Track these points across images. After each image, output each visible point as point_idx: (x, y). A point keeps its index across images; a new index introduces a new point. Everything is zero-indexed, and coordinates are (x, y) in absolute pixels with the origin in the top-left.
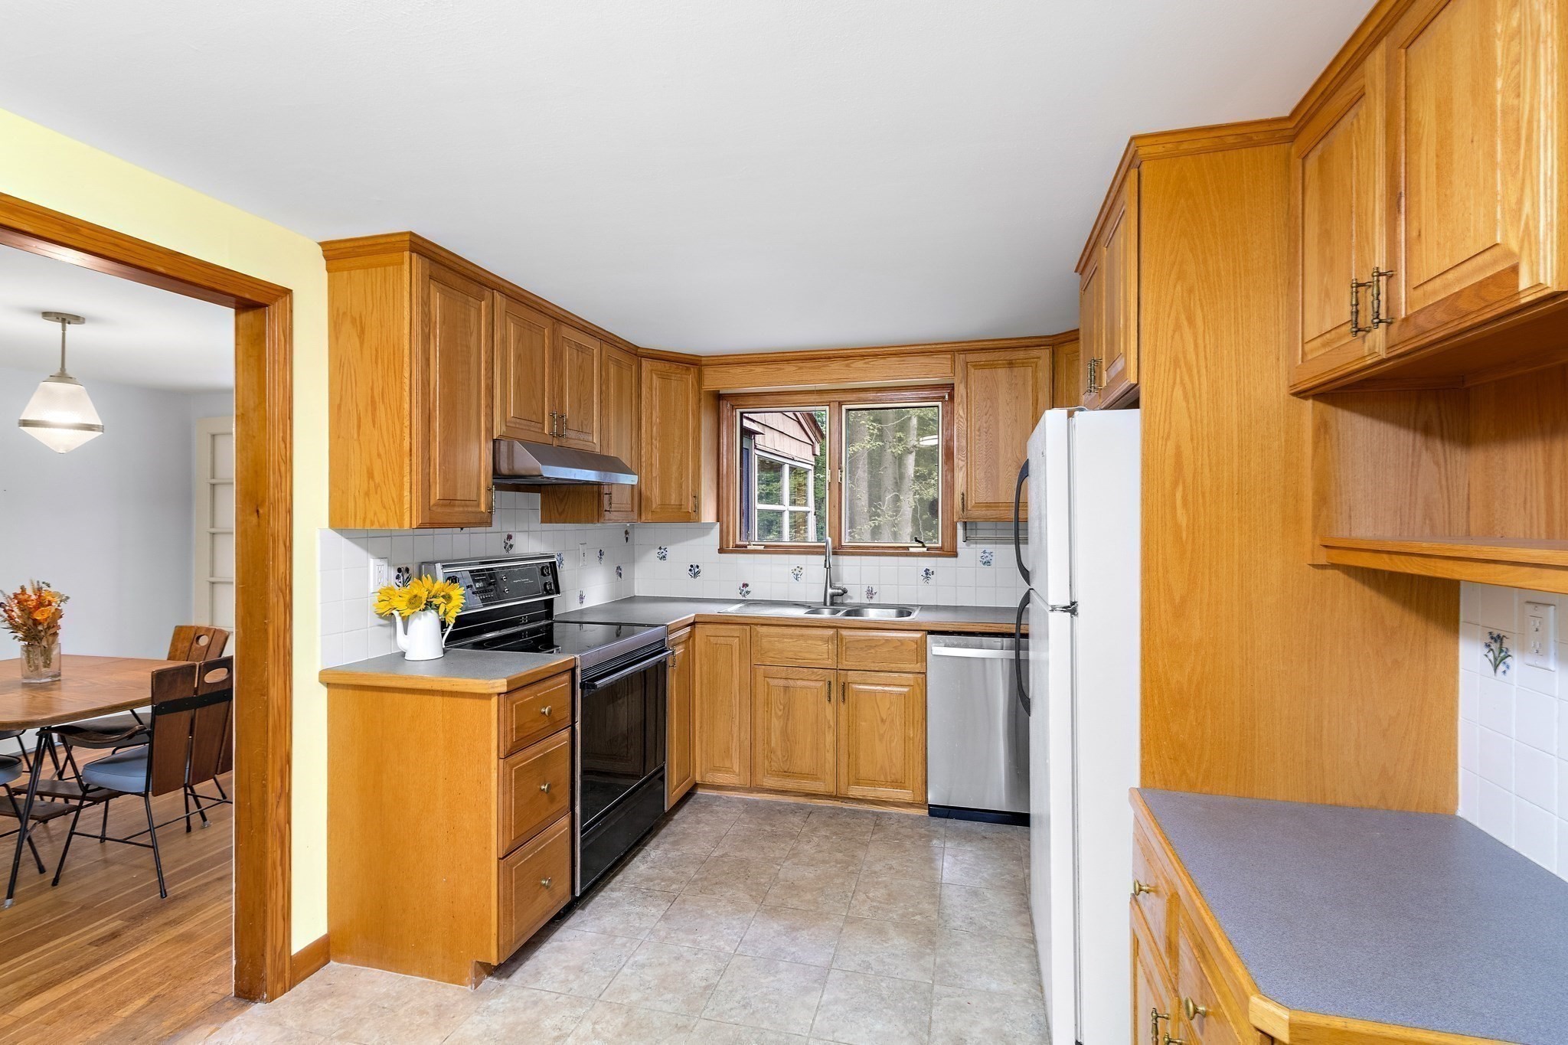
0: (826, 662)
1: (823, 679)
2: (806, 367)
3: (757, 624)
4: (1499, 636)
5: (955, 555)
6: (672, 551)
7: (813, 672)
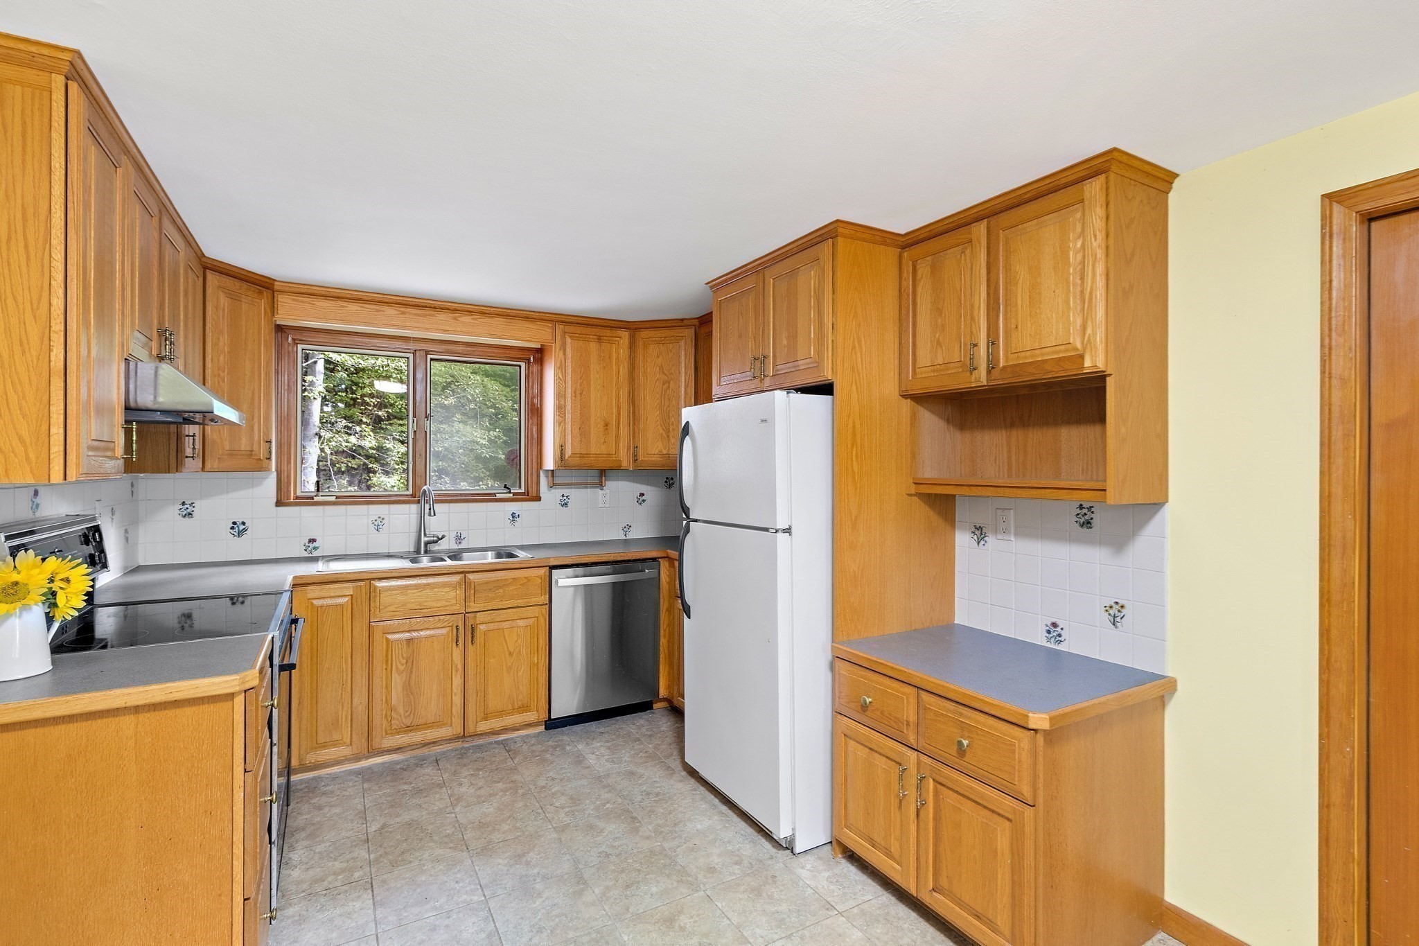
0: (454, 607)
1: (450, 625)
2: (410, 313)
3: (374, 579)
4: (980, 527)
5: (538, 499)
6: (200, 507)
7: (440, 620)
